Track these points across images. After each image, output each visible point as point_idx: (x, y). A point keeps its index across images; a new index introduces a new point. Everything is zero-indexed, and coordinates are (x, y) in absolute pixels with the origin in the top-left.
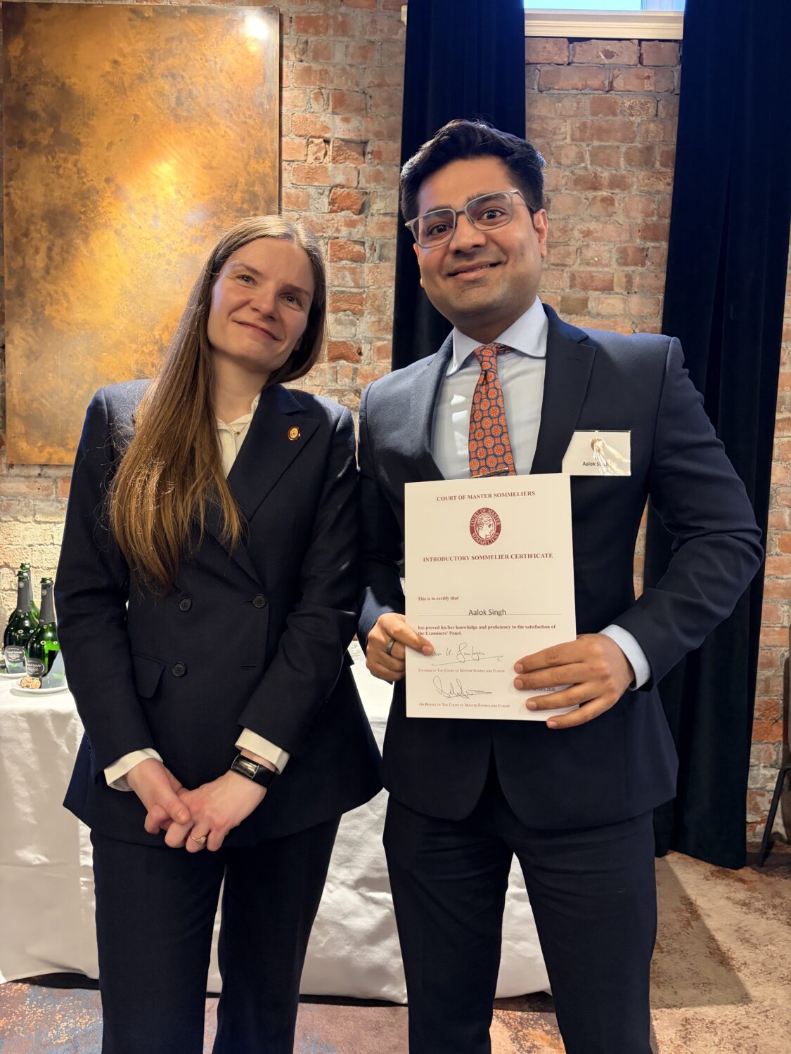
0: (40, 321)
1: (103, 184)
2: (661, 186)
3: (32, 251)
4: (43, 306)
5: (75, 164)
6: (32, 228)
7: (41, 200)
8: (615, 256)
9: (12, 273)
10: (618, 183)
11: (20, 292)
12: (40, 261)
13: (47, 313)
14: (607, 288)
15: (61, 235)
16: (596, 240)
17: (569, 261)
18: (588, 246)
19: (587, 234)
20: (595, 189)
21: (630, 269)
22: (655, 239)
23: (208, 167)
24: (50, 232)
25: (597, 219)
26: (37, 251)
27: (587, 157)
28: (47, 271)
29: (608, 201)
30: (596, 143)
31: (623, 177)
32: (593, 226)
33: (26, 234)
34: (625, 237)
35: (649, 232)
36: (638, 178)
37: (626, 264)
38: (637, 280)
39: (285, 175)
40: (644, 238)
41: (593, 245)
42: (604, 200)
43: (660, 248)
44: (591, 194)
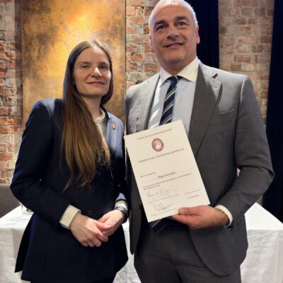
0: (36, 77)
1: (59, 25)
2: (268, 23)
3: (32, 50)
4: (37, 71)
5: (49, 17)
6: (33, 42)
7: (36, 31)
8: (251, 49)
9: (25, 58)
10: (251, 22)
11: (28, 65)
12: (35, 54)
13: (38, 73)
14: (248, 61)
15: (44, 44)
16: (244, 43)
17: (234, 51)
18: (240, 45)
19: (240, 41)
20: (243, 24)
21: (257, 53)
22: (266, 42)
23: (99, 18)
24: (39, 43)
25: (244, 35)
26: (34, 50)
27: (240, 12)
28: (38, 57)
29: (248, 29)
30: (243, 7)
31: (254, 20)
32: (243, 38)
33: (30, 44)
34: (255, 42)
35: (264, 40)
36: (259, 20)
37: (255, 52)
38: (259, 58)
39: (127, 21)
40: (262, 42)
41: (243, 45)
42: (246, 28)
43: (268, 46)
44: (242, 26)
